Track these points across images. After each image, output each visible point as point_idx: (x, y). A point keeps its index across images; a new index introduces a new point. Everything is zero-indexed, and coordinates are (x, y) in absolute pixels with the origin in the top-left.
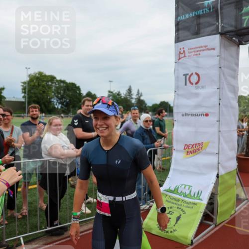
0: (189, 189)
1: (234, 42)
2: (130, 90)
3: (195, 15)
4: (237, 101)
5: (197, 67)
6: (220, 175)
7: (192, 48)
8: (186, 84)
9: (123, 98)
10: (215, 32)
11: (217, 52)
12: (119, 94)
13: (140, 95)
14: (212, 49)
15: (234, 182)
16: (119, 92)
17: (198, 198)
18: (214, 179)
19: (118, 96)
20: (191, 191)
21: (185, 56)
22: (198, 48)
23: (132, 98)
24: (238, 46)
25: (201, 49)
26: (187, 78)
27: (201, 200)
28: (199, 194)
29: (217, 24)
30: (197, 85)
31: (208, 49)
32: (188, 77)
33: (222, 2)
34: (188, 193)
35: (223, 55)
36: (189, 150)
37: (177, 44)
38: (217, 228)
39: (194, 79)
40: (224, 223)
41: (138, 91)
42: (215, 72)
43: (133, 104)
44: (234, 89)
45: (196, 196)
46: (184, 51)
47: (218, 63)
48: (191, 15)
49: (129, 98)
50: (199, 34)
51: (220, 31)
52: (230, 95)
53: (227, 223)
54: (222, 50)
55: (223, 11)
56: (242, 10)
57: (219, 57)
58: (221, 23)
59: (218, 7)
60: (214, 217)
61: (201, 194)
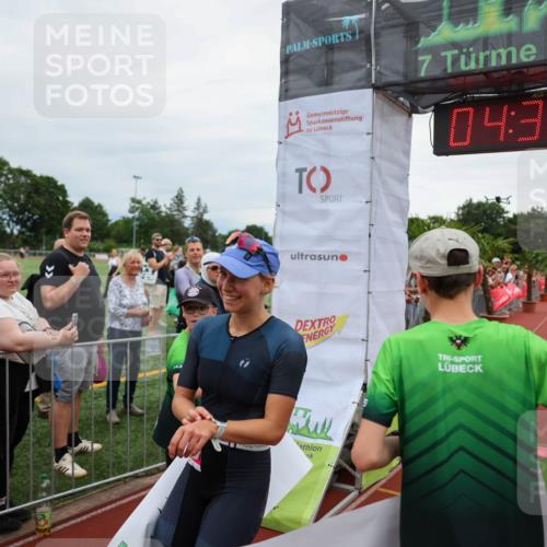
0: (304, 416)
1: (402, 106)
2: (179, 199)
3: (323, 44)
5: (325, 155)
7: (315, 115)
8: (300, 191)
9: (163, 214)
10: (363, 83)
11: (365, 125)
12: (154, 207)
13: (201, 210)
14: (356, 118)
16: (156, 202)
17: (323, 435)
18: (358, 392)
19: (152, 211)
20: (308, 421)
21: (300, 131)
23: (185, 217)
24: (410, 116)
25: (334, 116)
26: (304, 178)
27: (330, 439)
28: (326, 426)
29: (368, 66)
30: (323, 194)
31: (348, 118)
32: (305, 174)
33: (379, 22)
34: (302, 423)
35: (378, 132)
36: (306, 332)
37: (282, 103)
39: (318, 180)
40: (377, 486)
41: (199, 199)
42: (362, 167)
43: (187, 229)
44: (402, 205)
45: (319, 431)
46: (298, 119)
47: (368, 147)
48: (315, 42)
49: (176, 217)
50: (331, 84)
51: (373, 82)
52: (393, 217)
53: (384, 486)
54: (377, 121)
55: (381, 40)
56: (418, 42)
57: (370, 136)
58: (376, 66)
59: (369, 30)
60: (356, 474)
61: (330, 426)
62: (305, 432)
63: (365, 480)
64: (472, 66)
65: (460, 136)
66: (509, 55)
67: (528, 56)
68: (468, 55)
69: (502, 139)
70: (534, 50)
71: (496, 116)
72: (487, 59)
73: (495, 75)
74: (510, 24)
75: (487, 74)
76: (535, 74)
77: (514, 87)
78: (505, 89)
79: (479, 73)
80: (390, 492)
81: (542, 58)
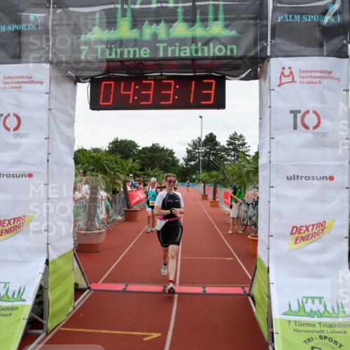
1: (70, 77)
3: (15, 29)
4: (73, 157)
5: (17, 105)
6: (50, 261)
7: (10, 78)
10: (43, 59)
11: (45, 87)
14: (38, 82)
15: (71, 268)
22: (18, 77)
24: (75, 84)
25: (23, 80)
26: (1, 121)
27: (24, 301)
29: (47, 48)
30: (16, 132)
31: (33, 82)
33: (55, 21)
34: (3, 293)
35: (53, 92)
36: (4, 228)
38: (49, 337)
39: (12, 122)
40: (59, 326)
42: (42, 115)
44: (70, 141)
45: (15, 296)
47: (47, 102)
48: (9, 28)
50: (21, 58)
51: (50, 59)
52: (63, 148)
54: (53, 86)
55: (56, 33)
56: (80, 37)
57: (48, 95)
58: (53, 49)
59: (48, 25)
60: (44, 322)
61: (24, 291)
62: (6, 298)
63: (51, 324)
64: (113, 56)
66: (135, 52)
67: (145, 54)
68: (111, 49)
69: (131, 102)
70: (148, 51)
71: (127, 88)
72: (122, 53)
73: (127, 63)
74: (134, 34)
75: (122, 62)
76: (150, 65)
77: (138, 72)
79: (118, 61)
80: (68, 329)
81: (153, 56)
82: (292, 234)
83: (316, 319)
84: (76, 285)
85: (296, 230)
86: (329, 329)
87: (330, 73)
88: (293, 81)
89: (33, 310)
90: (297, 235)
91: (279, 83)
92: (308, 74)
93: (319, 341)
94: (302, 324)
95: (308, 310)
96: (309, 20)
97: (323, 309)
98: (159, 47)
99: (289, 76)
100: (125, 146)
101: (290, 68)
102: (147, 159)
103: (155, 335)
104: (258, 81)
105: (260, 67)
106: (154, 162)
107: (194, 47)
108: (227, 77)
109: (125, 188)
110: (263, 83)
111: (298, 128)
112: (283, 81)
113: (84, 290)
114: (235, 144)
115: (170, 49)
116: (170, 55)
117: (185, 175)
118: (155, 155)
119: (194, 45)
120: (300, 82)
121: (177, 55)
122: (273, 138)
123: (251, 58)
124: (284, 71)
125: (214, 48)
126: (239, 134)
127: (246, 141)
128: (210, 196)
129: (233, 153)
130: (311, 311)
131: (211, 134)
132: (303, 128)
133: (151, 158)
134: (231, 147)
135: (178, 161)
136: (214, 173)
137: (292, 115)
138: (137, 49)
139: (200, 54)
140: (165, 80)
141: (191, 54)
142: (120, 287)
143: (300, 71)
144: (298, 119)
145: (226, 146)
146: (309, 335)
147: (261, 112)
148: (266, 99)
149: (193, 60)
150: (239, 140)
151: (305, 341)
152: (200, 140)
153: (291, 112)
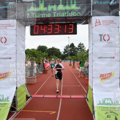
0: (2, 97)
1: (23, 24)
3: (4, 8)
4: (25, 52)
5: (5, 34)
6: (17, 87)
7: (3, 25)
10: (14, 18)
11: (15, 28)
14: (12, 26)
15: (25, 90)
18: (15, 89)
22: (5, 25)
24: (25, 26)
25: (7, 25)
27: (9, 101)
28: (8, 98)
29: (15, 14)
31: (10, 26)
33: (18, 5)
34: (2, 98)
35: (18, 30)
36: (2, 77)
40: (21, 110)
42: (14, 37)
44: (24, 47)
45: (6, 100)
47: (15, 33)
48: (2, 7)
51: (16, 18)
52: (22, 49)
53: (23, 110)
54: (18, 27)
57: (16, 30)
58: (17, 14)
59: (15, 6)
60: (16, 108)
61: (9, 98)
62: (3, 100)
63: (18, 109)
64: (38, 17)
65: (36, 32)
66: (45, 15)
67: (49, 16)
68: (37, 14)
69: (44, 32)
70: (50, 15)
71: (43, 28)
72: (41, 15)
73: (43, 19)
74: (45, 9)
75: (41, 19)
78: (45, 22)
79: (40, 18)
80: (24, 111)
81: (52, 17)
82: (100, 77)
83: (109, 106)
84: (27, 96)
85: (102, 76)
86: (113, 109)
87: (113, 21)
88: (100, 24)
89: (12, 104)
90: (102, 77)
91: (95, 25)
92: (105, 22)
93: (110, 113)
94: (104, 108)
95: (106, 103)
96: (106, 3)
97: (111, 102)
98: (54, 13)
99: (99, 23)
100: (43, 48)
101: (99, 20)
102: (50, 52)
103: (54, 112)
104: (88, 24)
105: (89, 20)
106: (53, 53)
107: (66, 13)
108: (77, 23)
109: (43, 62)
110: (90, 25)
111: (102, 41)
112: (96, 25)
113: (29, 97)
114: (81, 46)
115: (58, 14)
116: (57, 16)
117: (63, 57)
118: (53, 51)
119: (66, 12)
120: (103, 25)
121: (60, 16)
122: (93, 44)
123: (86, 17)
124: (97, 21)
125: (73, 14)
126: (82, 43)
127: (84, 46)
128: (72, 65)
129: (80, 50)
130: (107, 103)
131: (72, 43)
132: (104, 41)
133: (52, 52)
134: (79, 48)
135: (61, 53)
136: (74, 57)
137: (100, 36)
138: (46, 14)
139: (68, 16)
140: (56, 25)
141: (65, 15)
142: (42, 96)
143: (103, 21)
144: (102, 37)
145: (77, 47)
146: (107, 111)
147: (89, 35)
148: (91, 31)
149: (66, 18)
150: (82, 45)
151: (105, 114)
152: (69, 46)
153: (100, 35)
